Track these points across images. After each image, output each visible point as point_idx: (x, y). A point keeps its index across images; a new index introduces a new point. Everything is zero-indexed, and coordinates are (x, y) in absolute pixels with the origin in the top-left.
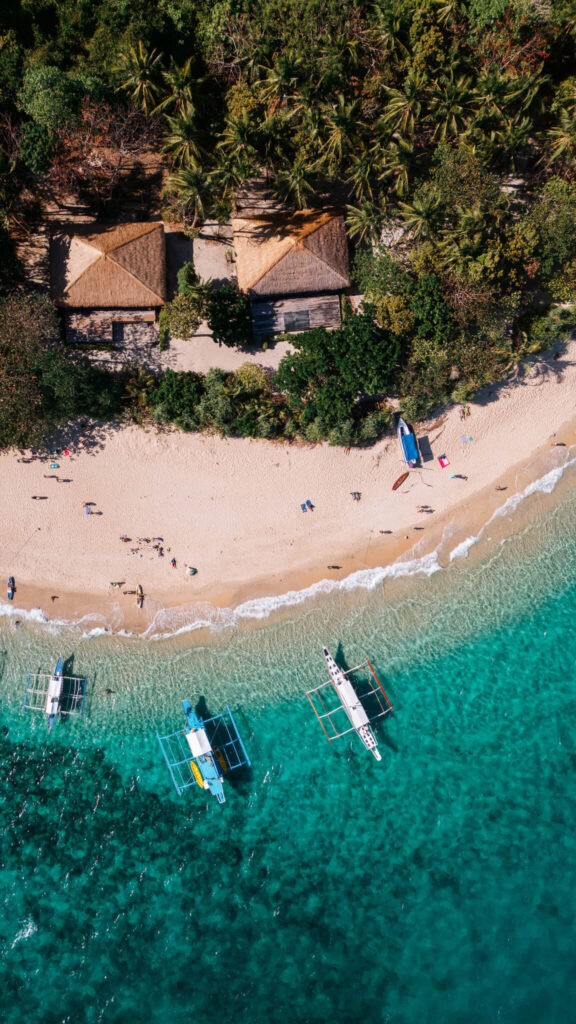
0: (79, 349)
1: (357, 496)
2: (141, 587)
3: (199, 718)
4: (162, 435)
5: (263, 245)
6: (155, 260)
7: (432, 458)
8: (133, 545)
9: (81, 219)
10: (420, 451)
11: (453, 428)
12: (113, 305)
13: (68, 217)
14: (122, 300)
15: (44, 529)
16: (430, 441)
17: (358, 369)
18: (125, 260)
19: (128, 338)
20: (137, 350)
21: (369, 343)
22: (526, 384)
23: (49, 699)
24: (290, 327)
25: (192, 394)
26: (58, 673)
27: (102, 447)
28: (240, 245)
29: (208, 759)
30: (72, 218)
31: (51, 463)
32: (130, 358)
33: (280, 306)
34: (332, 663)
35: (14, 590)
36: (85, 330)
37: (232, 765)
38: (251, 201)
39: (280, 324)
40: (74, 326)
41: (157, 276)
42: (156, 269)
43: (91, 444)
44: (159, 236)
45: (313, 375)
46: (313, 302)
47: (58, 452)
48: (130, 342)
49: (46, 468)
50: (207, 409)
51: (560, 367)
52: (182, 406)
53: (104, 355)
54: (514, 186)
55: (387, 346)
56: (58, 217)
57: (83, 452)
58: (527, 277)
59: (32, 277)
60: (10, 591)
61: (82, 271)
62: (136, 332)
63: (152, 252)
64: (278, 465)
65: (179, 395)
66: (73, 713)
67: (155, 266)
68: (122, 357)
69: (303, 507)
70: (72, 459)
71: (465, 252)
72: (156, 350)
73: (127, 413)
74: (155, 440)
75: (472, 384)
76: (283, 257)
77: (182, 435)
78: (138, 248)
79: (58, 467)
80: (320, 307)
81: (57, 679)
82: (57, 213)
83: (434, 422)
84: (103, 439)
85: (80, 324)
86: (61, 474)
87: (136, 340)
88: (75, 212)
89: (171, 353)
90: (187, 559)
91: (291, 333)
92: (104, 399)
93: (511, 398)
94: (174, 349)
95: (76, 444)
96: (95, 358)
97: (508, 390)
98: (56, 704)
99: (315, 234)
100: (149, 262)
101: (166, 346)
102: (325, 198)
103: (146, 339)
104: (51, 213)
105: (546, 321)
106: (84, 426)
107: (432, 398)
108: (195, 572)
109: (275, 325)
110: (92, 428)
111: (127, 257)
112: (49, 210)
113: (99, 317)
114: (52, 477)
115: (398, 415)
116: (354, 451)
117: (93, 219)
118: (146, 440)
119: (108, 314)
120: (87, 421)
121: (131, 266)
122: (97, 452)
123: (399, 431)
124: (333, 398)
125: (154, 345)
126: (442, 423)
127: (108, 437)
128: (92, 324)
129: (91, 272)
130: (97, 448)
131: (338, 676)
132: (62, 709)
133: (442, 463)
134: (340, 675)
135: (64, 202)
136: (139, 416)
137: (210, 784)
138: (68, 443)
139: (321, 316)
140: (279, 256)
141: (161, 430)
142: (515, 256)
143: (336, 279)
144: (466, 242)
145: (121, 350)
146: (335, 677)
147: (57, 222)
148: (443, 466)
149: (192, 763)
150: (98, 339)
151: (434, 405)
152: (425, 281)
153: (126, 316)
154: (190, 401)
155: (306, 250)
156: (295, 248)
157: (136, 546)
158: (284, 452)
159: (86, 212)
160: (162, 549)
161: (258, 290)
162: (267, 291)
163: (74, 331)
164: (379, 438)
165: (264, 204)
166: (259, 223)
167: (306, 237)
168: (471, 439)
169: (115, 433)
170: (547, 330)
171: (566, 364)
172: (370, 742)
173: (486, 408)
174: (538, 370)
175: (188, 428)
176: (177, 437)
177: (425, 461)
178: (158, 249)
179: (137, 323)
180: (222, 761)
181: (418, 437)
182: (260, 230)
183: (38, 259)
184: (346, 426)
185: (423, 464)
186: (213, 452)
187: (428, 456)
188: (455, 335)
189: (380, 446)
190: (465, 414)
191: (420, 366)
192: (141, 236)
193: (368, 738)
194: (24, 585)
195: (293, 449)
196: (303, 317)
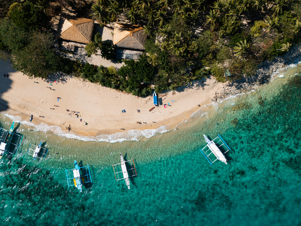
0: (64, 52)
1: (139, 111)
2: (70, 125)
3: (79, 166)
4: (84, 82)
5: (121, 32)
6: (89, 30)
7: (162, 104)
8: (70, 112)
9: (72, 14)
10: (159, 102)
11: (169, 97)
12: (75, 41)
13: (68, 13)
14: (77, 40)
15: (44, 103)
16: (162, 99)
17: (141, 74)
18: (79, 28)
19: (79, 52)
20: (81, 55)
21: (145, 67)
22: (193, 89)
23: (35, 153)
24: (126, 58)
25: (93, 72)
26: (40, 146)
27: (66, 82)
28: (116, 31)
29: (78, 178)
30: (69, 13)
31: (50, 84)
32: (78, 57)
33: (125, 51)
34: (122, 158)
35: (32, 119)
36: (66, 47)
37: (86, 182)
38: (123, 19)
39: (124, 57)
40: (63, 45)
41: (89, 35)
42: (89, 33)
43: (63, 80)
44: (92, 24)
45: (128, 73)
46: (135, 52)
47: (53, 81)
48: (79, 53)
49: (49, 85)
50: (97, 77)
51: (203, 85)
52: (90, 75)
53: (71, 55)
54: (200, 30)
55: (150, 69)
56: (66, 12)
57: (61, 82)
58: (194, 57)
59: (54, 28)
60: (31, 119)
61: (66, 29)
62: (82, 50)
63: (89, 28)
64: (117, 97)
65: (89, 71)
66: (41, 158)
67: (89, 32)
68: (76, 56)
69: (123, 111)
70: (57, 84)
71: (175, 46)
72: (86, 57)
73: (73, 73)
74: (82, 83)
75: (175, 85)
76: (126, 37)
77: (90, 83)
78: (85, 26)
79: (52, 85)
80: (137, 54)
81: (39, 148)
82: (65, 11)
83: (164, 94)
84: (67, 80)
85: (65, 44)
86: (52, 87)
87: (81, 52)
88: (71, 12)
89: (91, 58)
90: (85, 120)
91: (127, 60)
92: (67, 68)
93: (187, 91)
94: (92, 57)
95: (59, 80)
96: (68, 55)
97: (187, 89)
98: (37, 154)
99: (137, 32)
100: (87, 30)
101: (89, 56)
102: (145, 23)
103: (84, 53)
104: (63, 11)
105: (200, 71)
106: (61, 75)
107: (164, 87)
108: (87, 124)
109: (123, 57)
110: (64, 75)
111: (80, 28)
112: (63, 9)
113: (71, 44)
114: (50, 88)
115: (153, 90)
116: (140, 98)
117: (76, 15)
118: (79, 82)
119: (74, 43)
120: (63, 73)
121: (81, 31)
122: (65, 83)
123: (153, 95)
124: (133, 81)
125: (86, 55)
126: (167, 95)
127: (68, 79)
128: (69, 45)
129: (69, 30)
130: (65, 82)
131: (123, 163)
132: (38, 157)
133: (165, 106)
134: (124, 162)
135: (68, 8)
136: (77, 75)
137: (78, 186)
138: (56, 79)
139: (137, 57)
140: (125, 36)
141: (84, 80)
142: (191, 50)
143: (141, 46)
144: (176, 43)
145: (76, 54)
146: (122, 163)
147: (65, 13)
148: (165, 107)
149: (74, 179)
150: (70, 50)
151: (164, 89)
152: (163, 52)
153: (79, 45)
154: (92, 73)
155: (133, 36)
156: (130, 35)
157: (71, 113)
158: (120, 94)
159: (74, 12)
160: (78, 115)
161: (118, 45)
162: (121, 46)
163: (63, 46)
164: (147, 95)
165: (127, 21)
166: (122, 26)
167: (134, 33)
168: (174, 101)
169: (70, 79)
170: (200, 74)
171: (205, 85)
172: (128, 183)
173: (180, 93)
174: (197, 85)
175: (91, 81)
176: (88, 83)
177: (160, 105)
178: (91, 27)
179: (83, 48)
180: (83, 180)
181: (159, 97)
182: (121, 28)
183: (57, 23)
184: (137, 90)
185: (159, 105)
186: (99, 90)
187: (161, 104)
188: (171, 70)
189: (148, 98)
190: (173, 94)
191: (159, 77)
192: (86, 23)
193: (128, 182)
194: (35, 118)
195: (122, 94)
196: (132, 56)
